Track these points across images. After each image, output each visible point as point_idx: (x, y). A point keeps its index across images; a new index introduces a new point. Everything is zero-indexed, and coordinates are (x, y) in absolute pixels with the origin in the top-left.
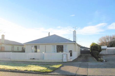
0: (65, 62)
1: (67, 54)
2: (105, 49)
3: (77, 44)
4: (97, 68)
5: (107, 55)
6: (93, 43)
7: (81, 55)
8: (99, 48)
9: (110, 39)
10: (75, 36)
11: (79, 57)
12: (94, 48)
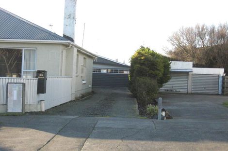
0: (14, 115)
1: (24, 85)
2: (186, 74)
3: (76, 47)
4: (122, 139)
5: (192, 94)
6: (143, 48)
7: (93, 93)
8: (161, 67)
9: (207, 37)
10: (70, 16)
11: (82, 97)
12: (143, 67)
